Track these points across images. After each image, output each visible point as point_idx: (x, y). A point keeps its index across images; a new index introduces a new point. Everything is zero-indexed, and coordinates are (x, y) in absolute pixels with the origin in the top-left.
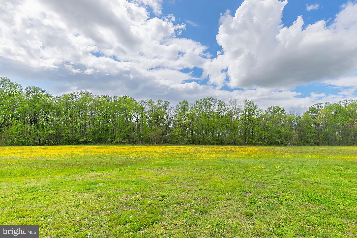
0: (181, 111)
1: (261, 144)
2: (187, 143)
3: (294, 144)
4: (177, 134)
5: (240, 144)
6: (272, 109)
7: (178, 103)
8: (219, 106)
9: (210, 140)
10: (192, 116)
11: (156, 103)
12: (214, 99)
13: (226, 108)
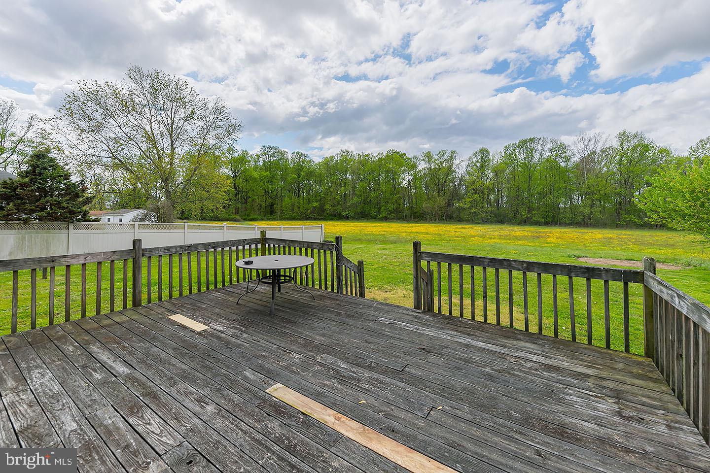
7: (471, 154)
11: (437, 156)
12: (542, 139)
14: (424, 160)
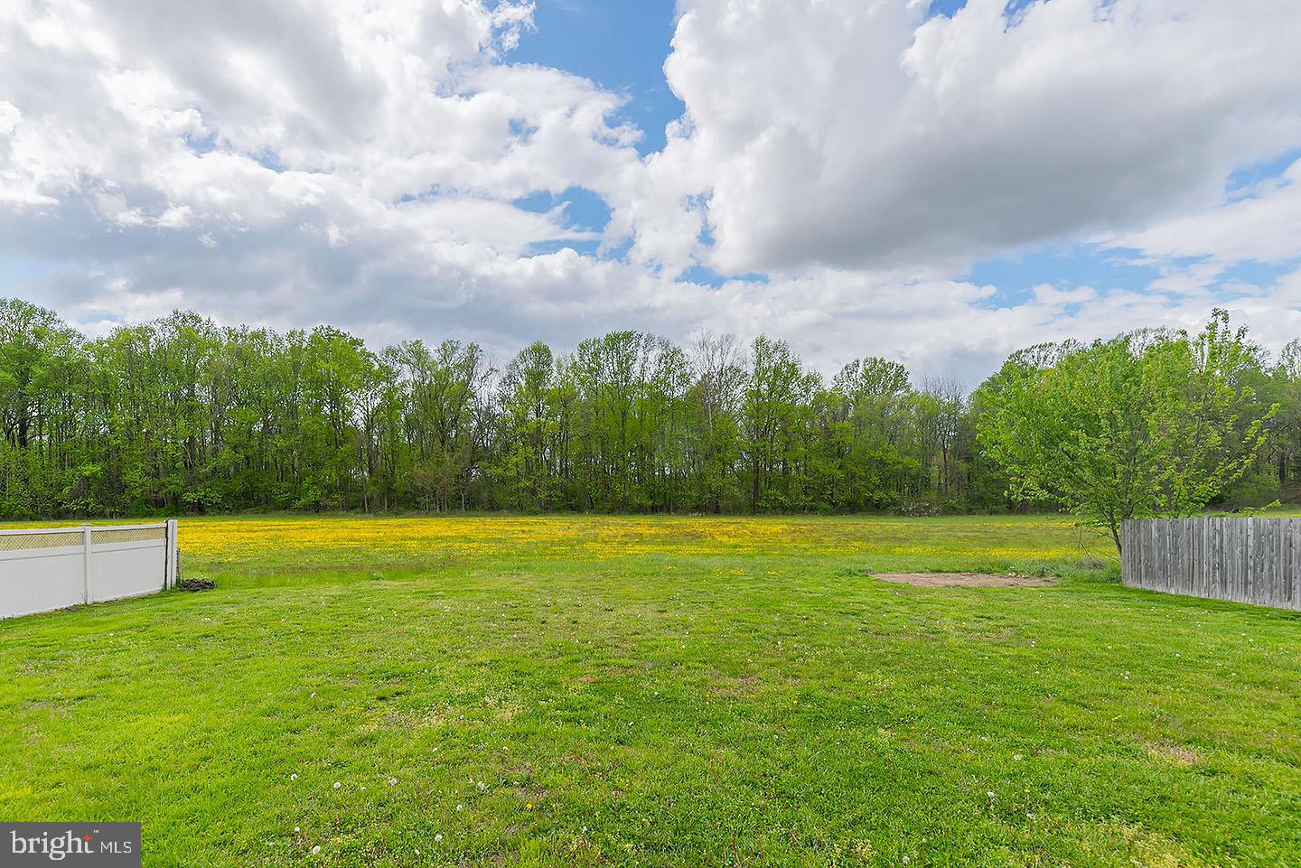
0: (523, 383)
1: (812, 510)
2: (549, 508)
3: (929, 508)
4: (513, 473)
5: (736, 510)
6: (860, 370)
7: (515, 355)
8: (663, 365)
9: (627, 494)
10: (564, 400)
11: (437, 355)
12: (644, 336)
13: (688, 371)
14: (408, 362)
